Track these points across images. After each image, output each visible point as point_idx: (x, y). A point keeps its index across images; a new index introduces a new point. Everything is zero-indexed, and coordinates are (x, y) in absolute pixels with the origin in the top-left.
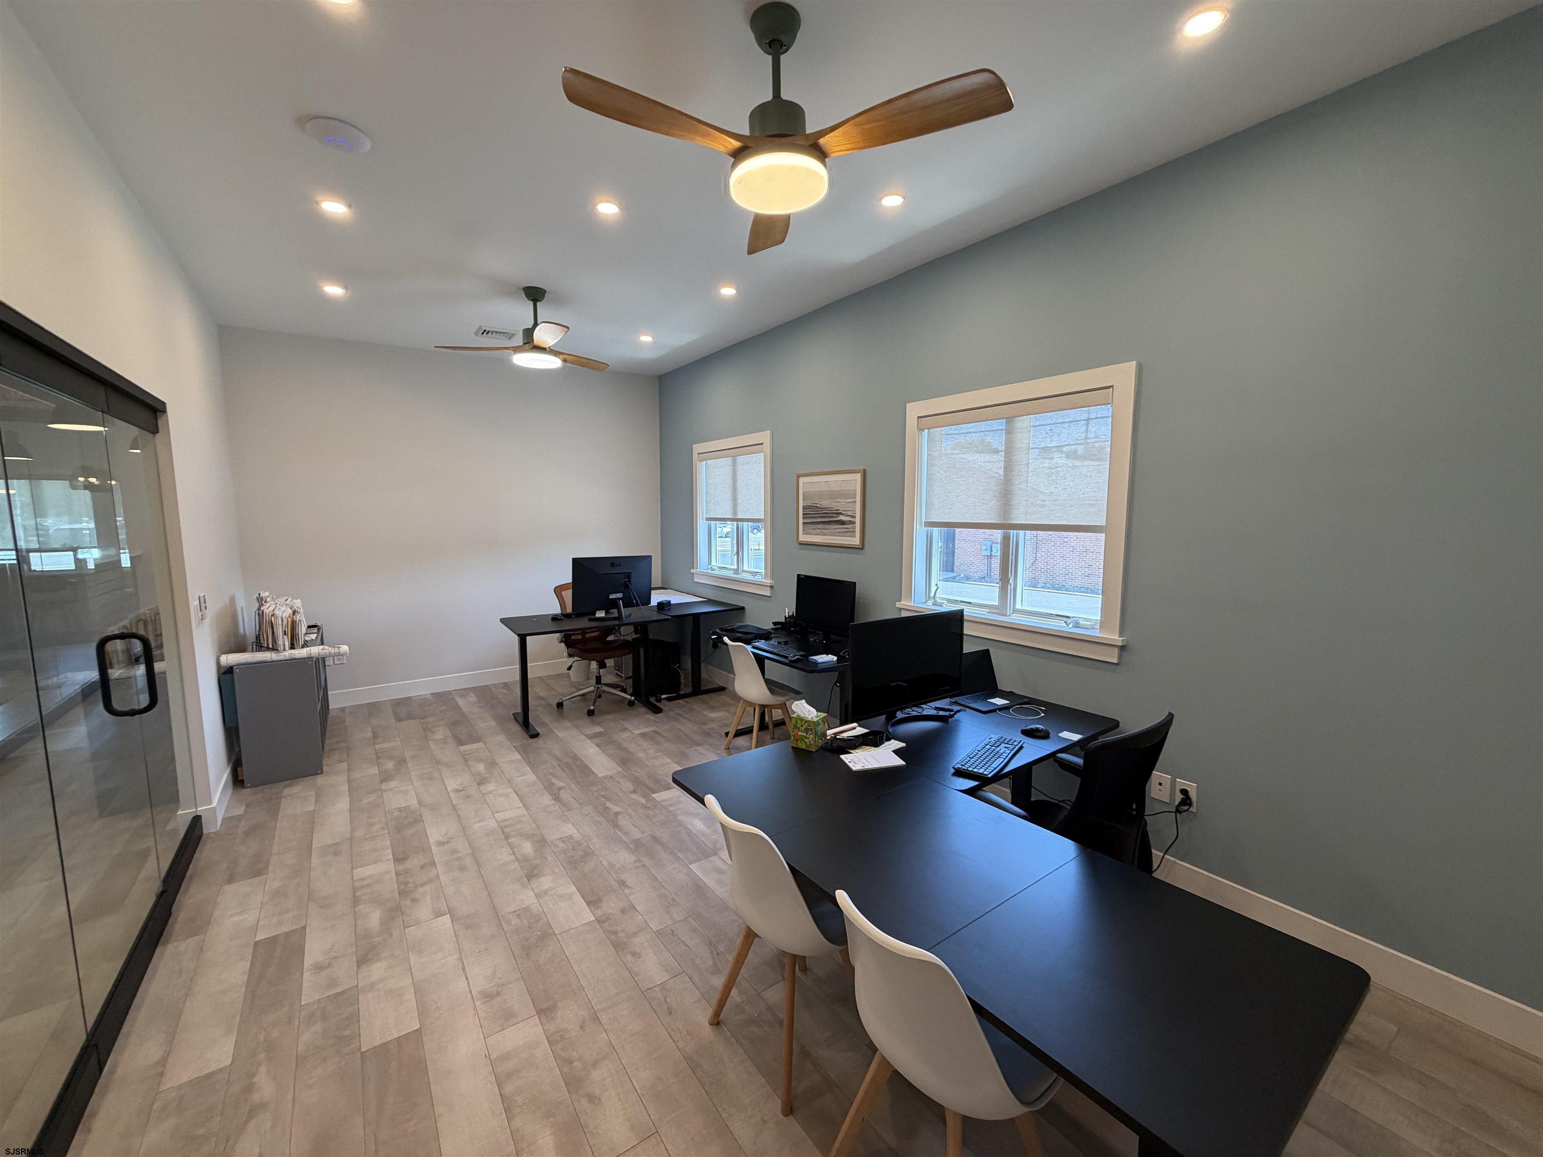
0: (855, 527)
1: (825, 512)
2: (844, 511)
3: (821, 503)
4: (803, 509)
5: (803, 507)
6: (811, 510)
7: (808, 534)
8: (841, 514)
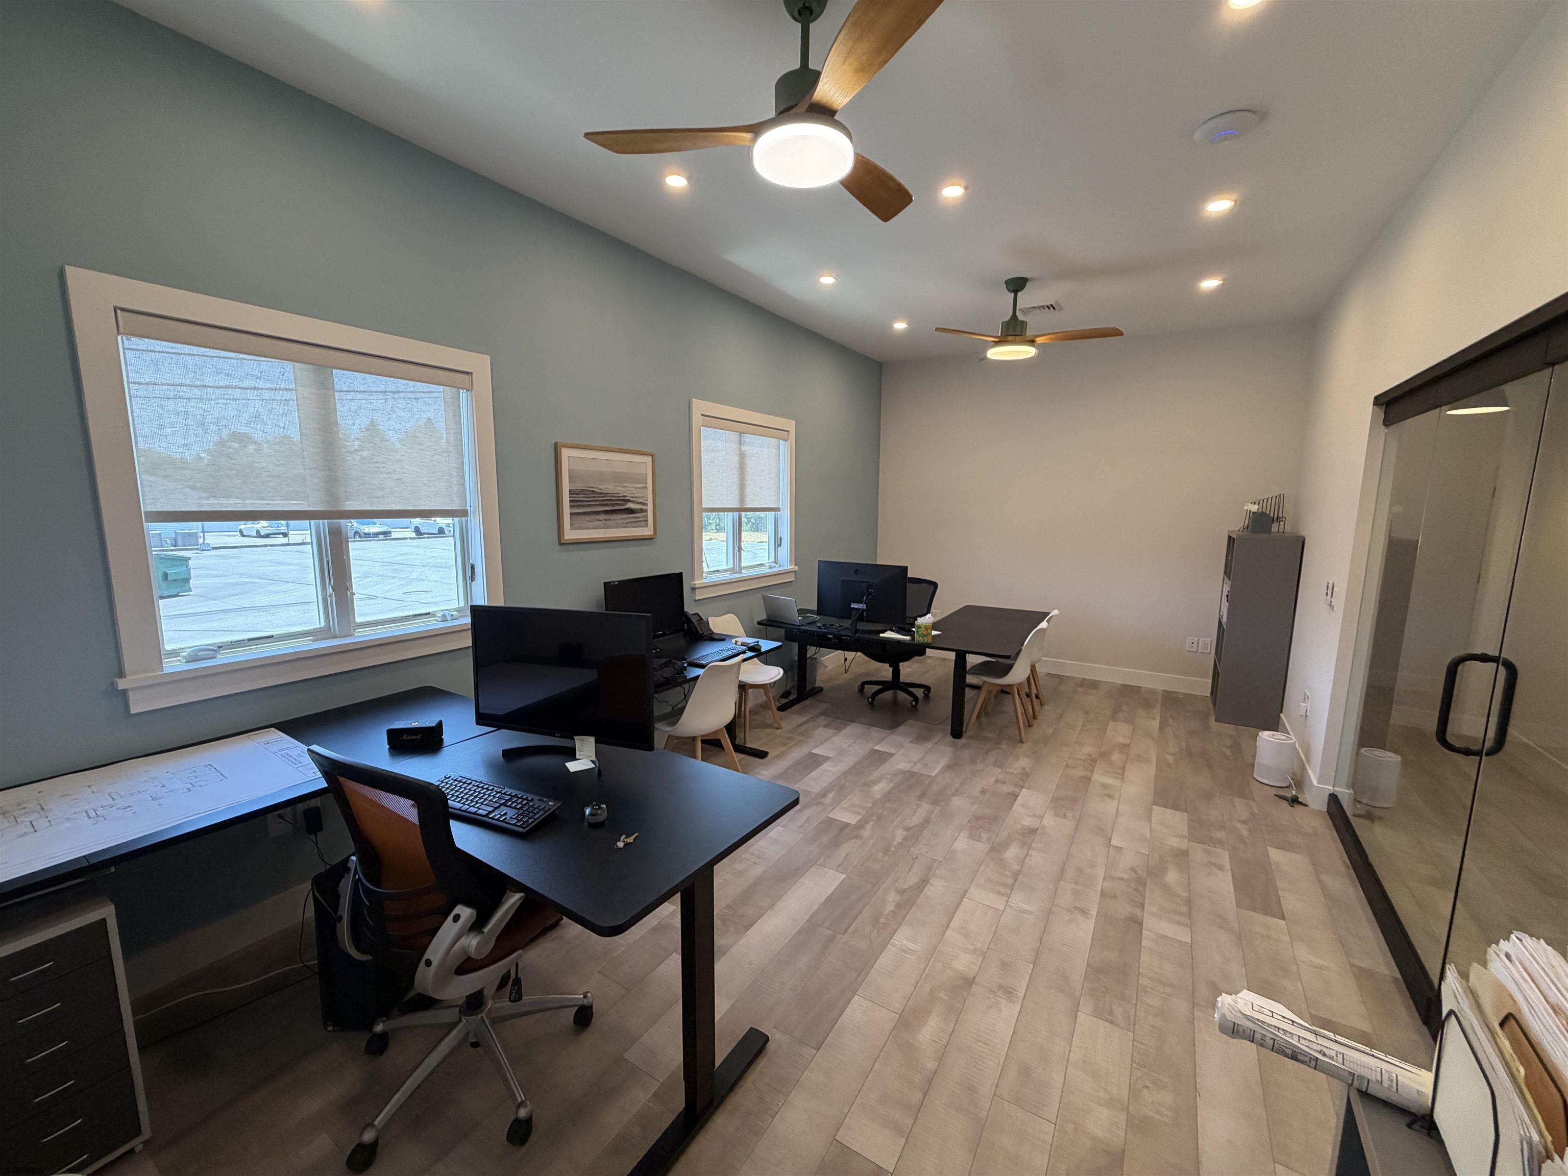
0: (647, 515)
1: (608, 498)
2: (632, 497)
3: (601, 487)
4: (570, 494)
5: (570, 491)
6: (584, 496)
7: (580, 528)
8: (629, 501)
